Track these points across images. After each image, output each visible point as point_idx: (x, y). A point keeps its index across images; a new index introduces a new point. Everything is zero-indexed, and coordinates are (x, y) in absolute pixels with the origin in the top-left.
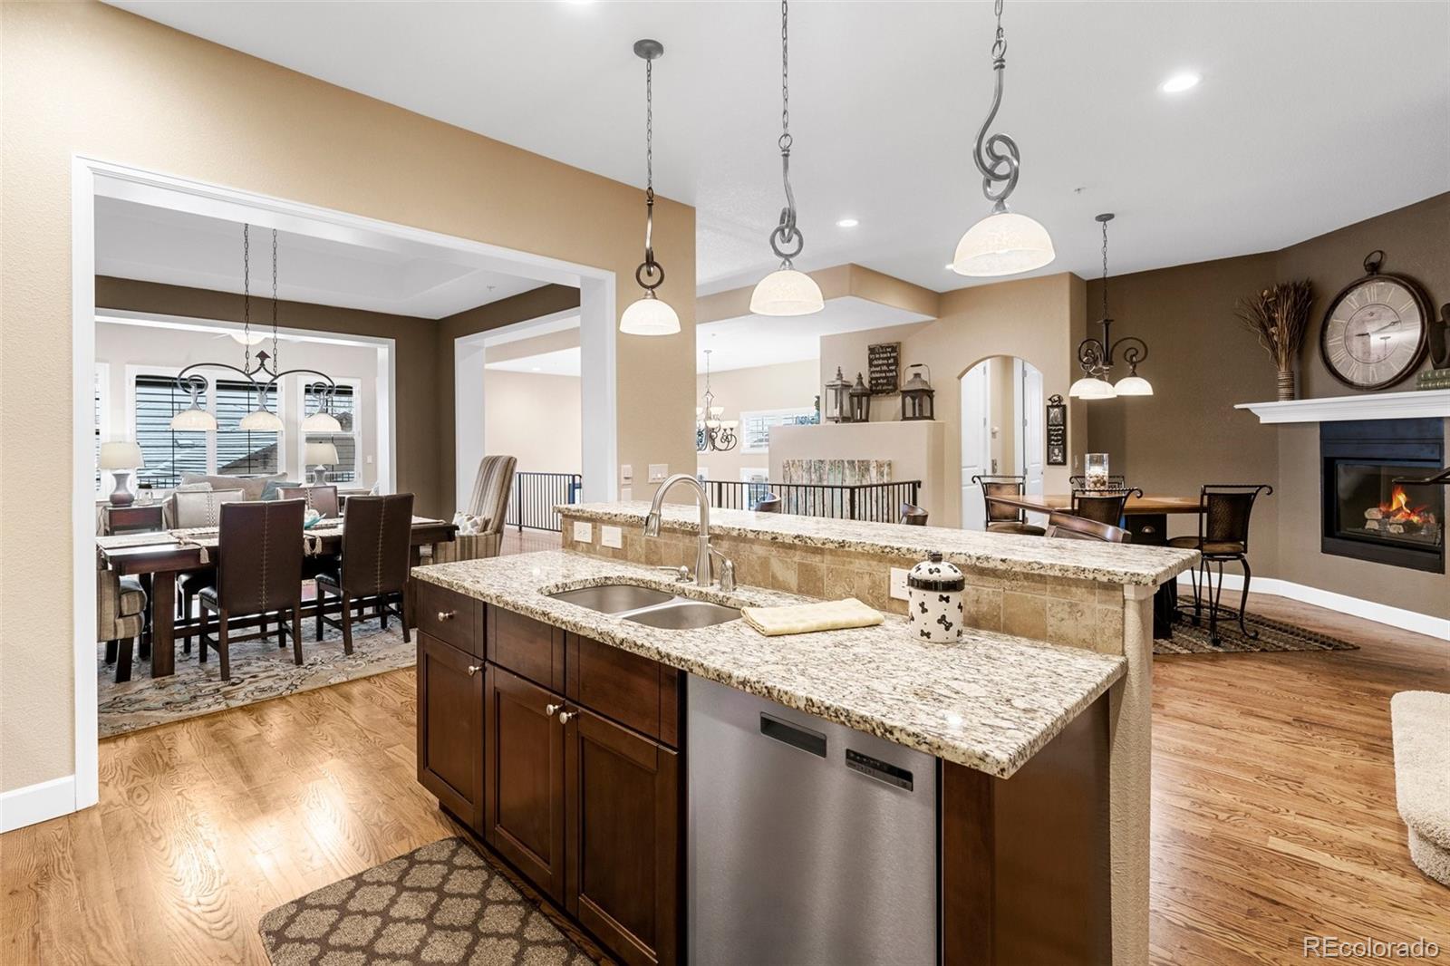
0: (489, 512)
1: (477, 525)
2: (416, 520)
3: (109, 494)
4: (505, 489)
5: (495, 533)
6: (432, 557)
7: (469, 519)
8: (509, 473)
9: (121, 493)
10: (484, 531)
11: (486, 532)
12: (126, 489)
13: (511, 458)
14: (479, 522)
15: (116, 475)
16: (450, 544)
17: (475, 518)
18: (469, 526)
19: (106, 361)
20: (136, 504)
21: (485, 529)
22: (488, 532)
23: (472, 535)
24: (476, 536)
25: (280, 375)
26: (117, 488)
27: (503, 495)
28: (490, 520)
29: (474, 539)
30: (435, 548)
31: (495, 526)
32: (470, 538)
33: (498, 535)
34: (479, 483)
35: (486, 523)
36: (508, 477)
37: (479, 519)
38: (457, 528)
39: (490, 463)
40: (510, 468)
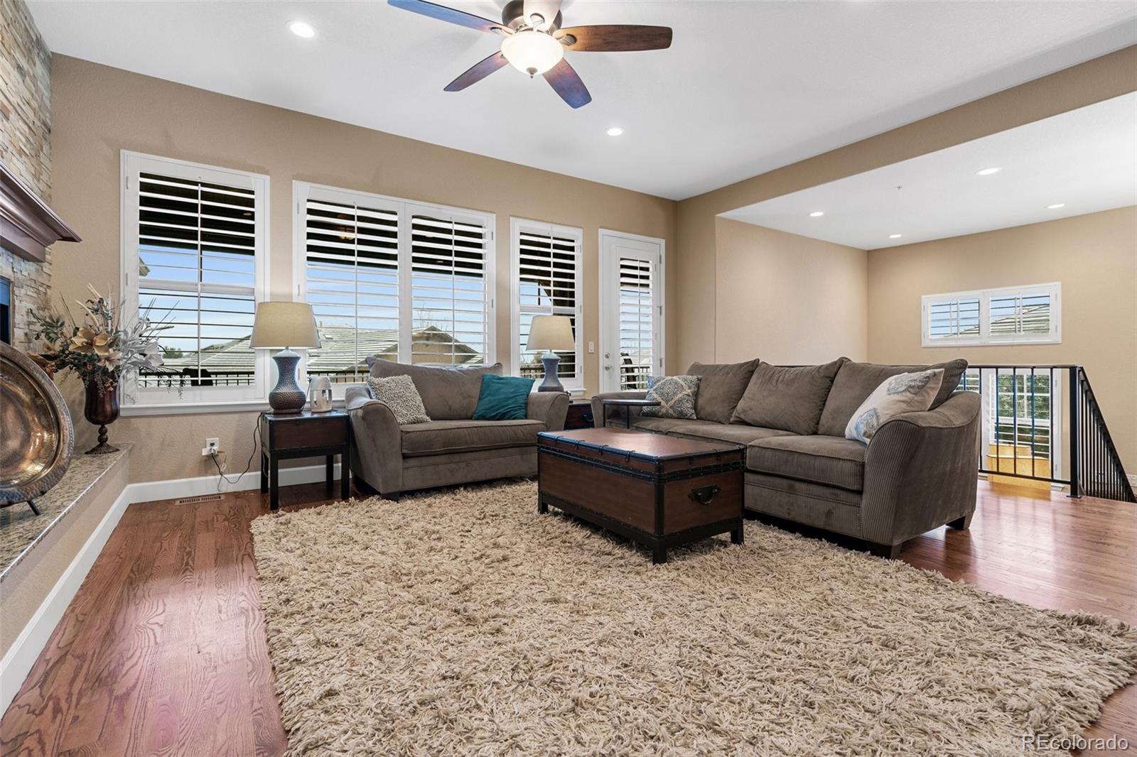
3: (268, 392)
9: (286, 390)
12: (294, 383)
15: (277, 359)
19: (267, 173)
20: (309, 410)
26: (281, 382)
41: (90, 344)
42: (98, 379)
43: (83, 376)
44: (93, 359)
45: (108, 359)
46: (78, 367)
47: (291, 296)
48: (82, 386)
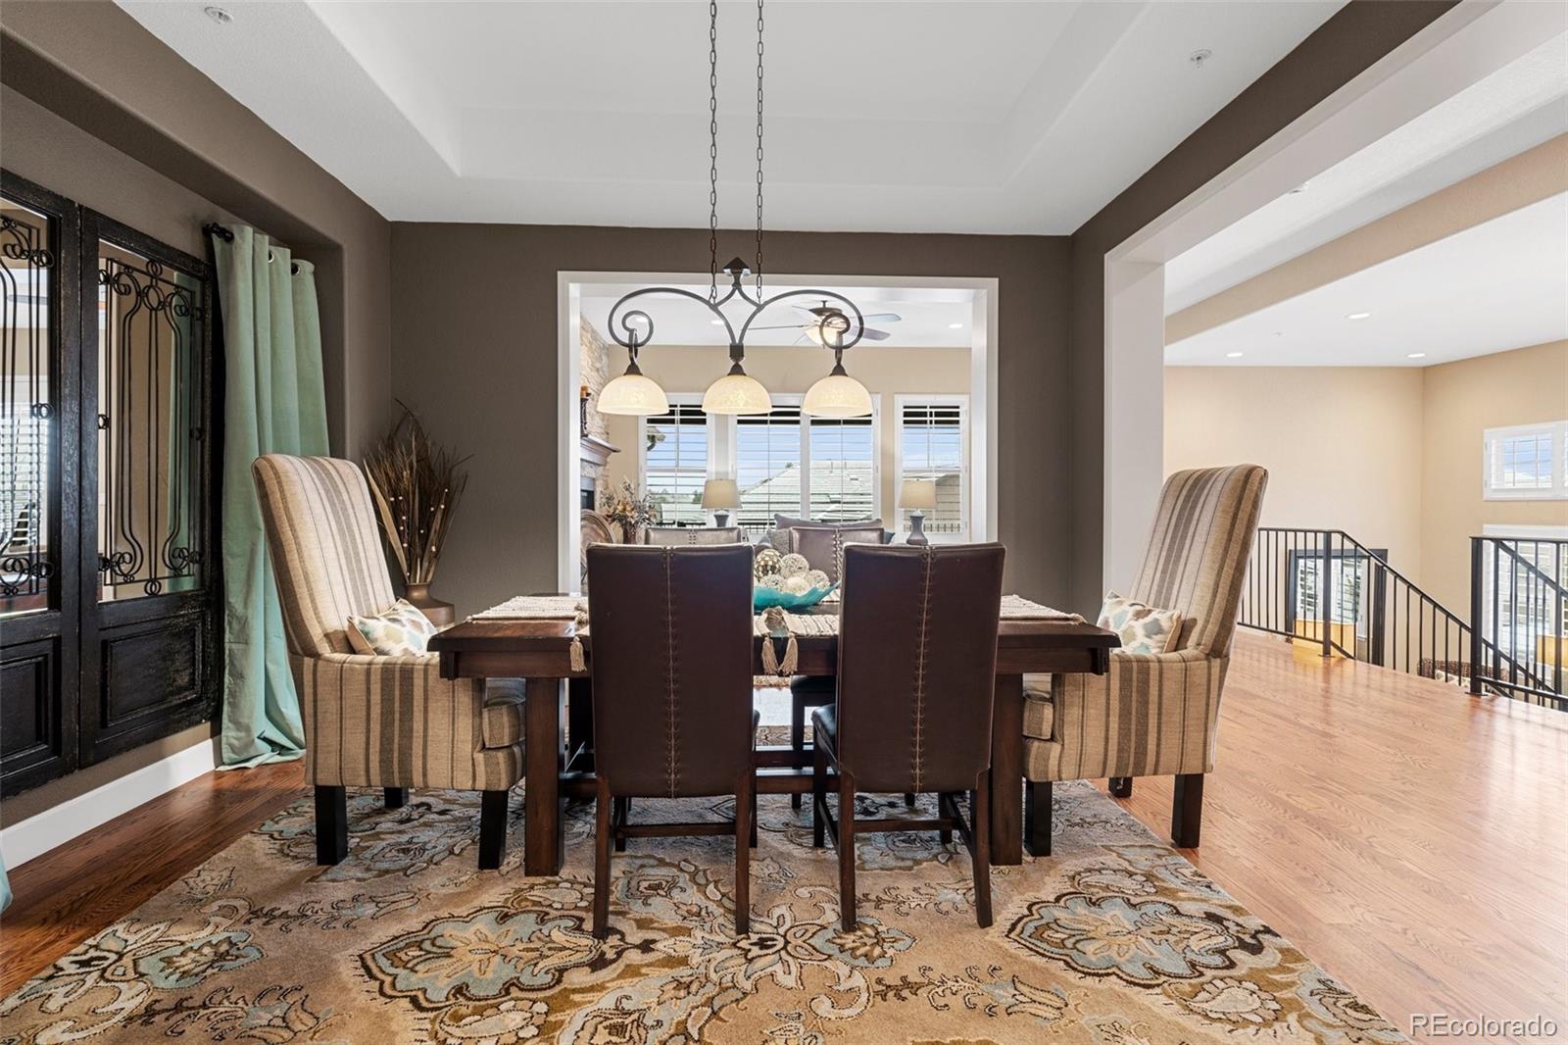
0: (1192, 599)
1: (1160, 631)
2: (1013, 607)
4: (1235, 548)
5: (1208, 657)
6: (1051, 700)
7: (1139, 615)
8: (1246, 506)
10: (1176, 650)
11: (1183, 652)
13: (1250, 471)
14: (1165, 624)
16: (1096, 681)
17: (1154, 615)
18: (1140, 632)
21: (1179, 642)
22: (1190, 650)
23: (1148, 655)
24: (1160, 661)
25: (767, 303)
27: (1231, 563)
28: (1194, 621)
29: (1154, 666)
30: (1057, 681)
31: (1208, 639)
32: (1143, 663)
33: (1216, 663)
34: (1162, 529)
35: (1184, 629)
36: (1243, 516)
37: (1165, 618)
38: (1115, 641)
39: (1190, 488)
40: (1249, 495)
41: (625, 509)
42: (628, 528)
43: (622, 525)
44: (626, 517)
45: (632, 517)
46: (620, 521)
47: (727, 473)
48: (621, 531)
